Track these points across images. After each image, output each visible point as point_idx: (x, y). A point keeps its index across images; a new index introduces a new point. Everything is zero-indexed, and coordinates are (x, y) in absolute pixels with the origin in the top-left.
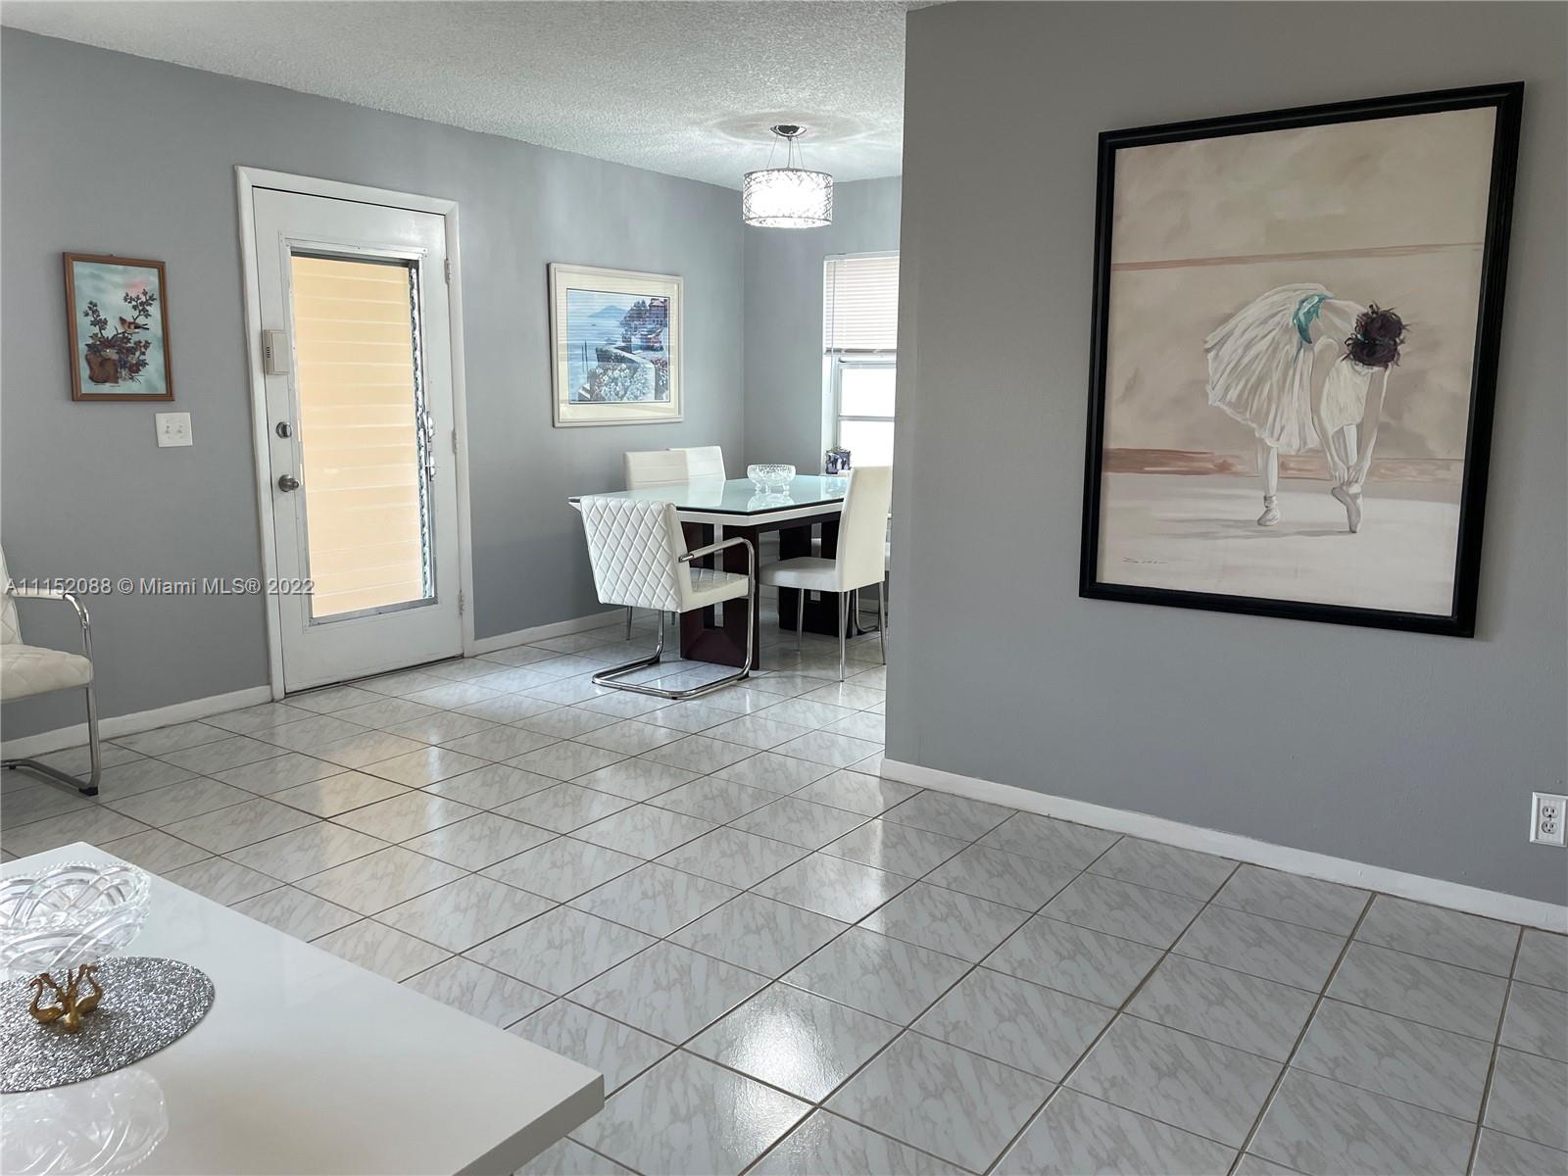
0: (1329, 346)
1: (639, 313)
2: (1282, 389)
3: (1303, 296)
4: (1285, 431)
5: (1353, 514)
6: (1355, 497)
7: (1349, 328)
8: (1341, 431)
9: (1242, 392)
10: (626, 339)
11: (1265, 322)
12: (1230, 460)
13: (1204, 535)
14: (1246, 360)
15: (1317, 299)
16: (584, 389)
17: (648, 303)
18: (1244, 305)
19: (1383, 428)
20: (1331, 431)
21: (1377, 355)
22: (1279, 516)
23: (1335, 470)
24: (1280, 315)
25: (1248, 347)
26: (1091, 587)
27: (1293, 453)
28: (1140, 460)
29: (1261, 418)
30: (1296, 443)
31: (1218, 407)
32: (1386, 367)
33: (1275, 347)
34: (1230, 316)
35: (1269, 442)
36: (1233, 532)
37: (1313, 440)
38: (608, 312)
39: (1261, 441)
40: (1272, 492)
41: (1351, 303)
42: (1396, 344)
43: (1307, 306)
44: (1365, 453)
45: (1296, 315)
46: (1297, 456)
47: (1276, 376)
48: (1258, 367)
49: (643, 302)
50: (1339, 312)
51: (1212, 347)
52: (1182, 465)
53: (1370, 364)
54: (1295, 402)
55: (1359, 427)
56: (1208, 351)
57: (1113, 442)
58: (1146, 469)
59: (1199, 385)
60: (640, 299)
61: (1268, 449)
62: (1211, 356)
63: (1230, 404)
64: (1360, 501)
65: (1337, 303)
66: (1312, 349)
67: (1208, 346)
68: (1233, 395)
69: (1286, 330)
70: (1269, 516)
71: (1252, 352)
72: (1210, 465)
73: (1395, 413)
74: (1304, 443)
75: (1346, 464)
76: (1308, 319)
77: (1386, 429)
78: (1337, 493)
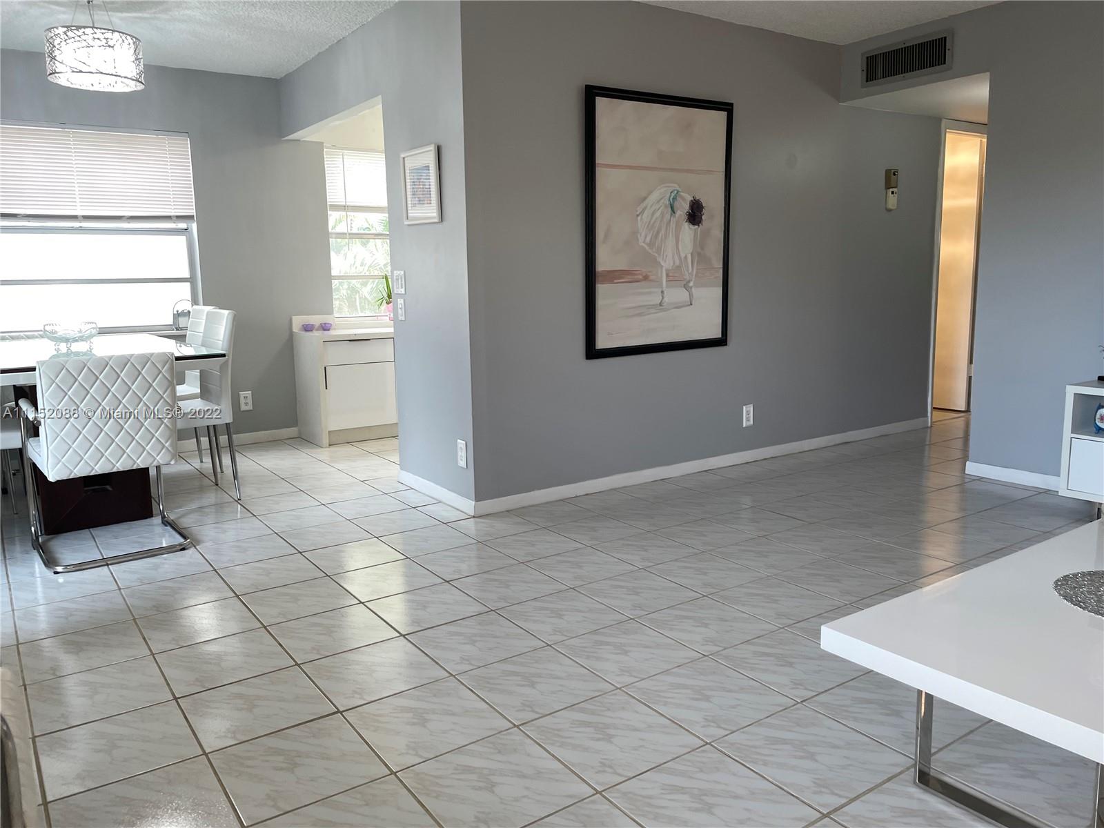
0: (681, 215)
2: (666, 238)
3: (671, 190)
4: (668, 257)
5: (691, 295)
6: (691, 288)
7: (687, 207)
8: (686, 257)
9: (651, 239)
11: (658, 202)
12: (649, 274)
13: (640, 315)
14: (653, 221)
15: (676, 192)
18: (650, 193)
19: (699, 254)
20: (683, 255)
21: (696, 220)
22: (667, 301)
23: (684, 275)
24: (662, 201)
25: (653, 214)
26: (592, 353)
27: (671, 268)
28: (613, 276)
29: (659, 250)
30: (672, 264)
31: (643, 247)
32: (700, 226)
33: (663, 215)
34: (645, 199)
35: (663, 264)
36: (650, 311)
37: (677, 262)
39: (659, 262)
40: (664, 289)
41: (687, 195)
42: (701, 216)
43: (673, 195)
44: (694, 266)
45: (669, 200)
46: (673, 269)
47: (663, 232)
48: (657, 225)
50: (684, 199)
51: (640, 214)
52: (629, 278)
53: (694, 224)
54: (671, 243)
55: (692, 254)
56: (638, 215)
57: (601, 267)
58: (615, 281)
59: (635, 233)
61: (662, 267)
62: (639, 218)
63: (647, 244)
64: (693, 289)
65: (682, 194)
66: (675, 216)
67: (638, 213)
68: (648, 239)
69: (666, 207)
70: (663, 301)
71: (654, 218)
72: (641, 277)
73: (702, 248)
74: (674, 263)
75: (688, 271)
76: (674, 202)
77: (699, 255)
78: (686, 286)
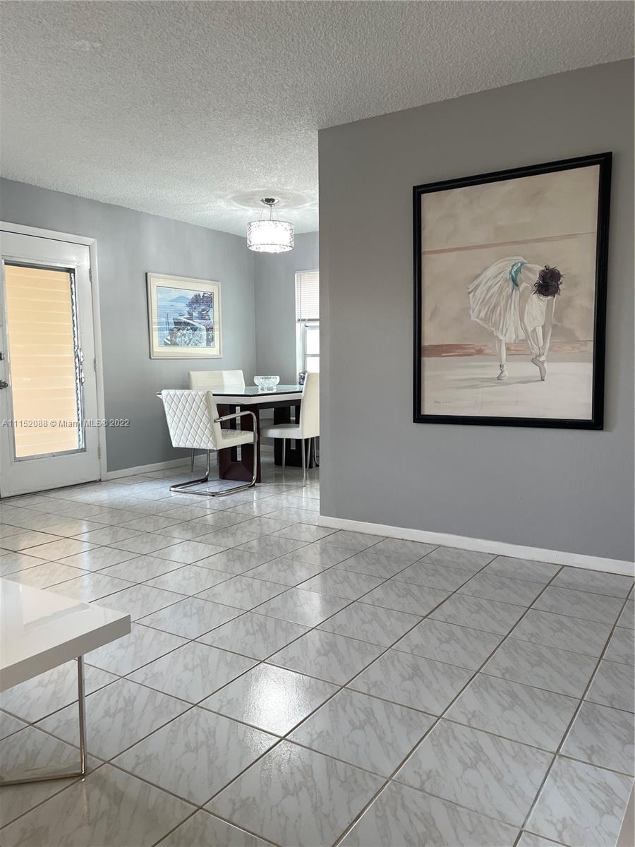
1: (197, 300)
2: (505, 310)
3: (513, 264)
4: (508, 332)
5: (542, 371)
7: (536, 278)
8: (534, 330)
9: (487, 312)
10: (190, 314)
11: (496, 277)
12: (483, 348)
13: (472, 387)
14: (488, 297)
15: (520, 264)
16: (167, 339)
17: (202, 295)
18: (486, 269)
19: (554, 327)
20: (530, 328)
21: (550, 291)
22: (507, 374)
23: (533, 349)
24: (502, 274)
26: (419, 418)
27: (513, 342)
28: (440, 350)
29: (496, 325)
30: (514, 337)
31: (476, 321)
32: (554, 296)
33: (501, 289)
34: (479, 275)
35: (501, 337)
36: (485, 384)
37: (522, 336)
38: (180, 299)
39: (497, 337)
40: (504, 362)
41: (536, 266)
42: (558, 285)
43: (515, 268)
44: (546, 339)
45: (511, 273)
46: (515, 343)
47: (502, 304)
48: (494, 300)
49: (199, 295)
50: (530, 270)
51: (472, 291)
52: (460, 352)
53: (547, 295)
54: (512, 316)
55: (543, 327)
56: (470, 293)
57: (427, 342)
58: (443, 354)
60: (197, 293)
61: (501, 341)
62: (471, 295)
63: (481, 319)
64: (545, 364)
65: (529, 265)
66: (519, 289)
67: (469, 291)
68: (482, 315)
69: (506, 280)
70: (503, 375)
71: (491, 292)
72: (473, 351)
73: (560, 319)
74: (517, 337)
75: (538, 346)
76: (516, 274)
77: (556, 327)
78: (534, 361)
